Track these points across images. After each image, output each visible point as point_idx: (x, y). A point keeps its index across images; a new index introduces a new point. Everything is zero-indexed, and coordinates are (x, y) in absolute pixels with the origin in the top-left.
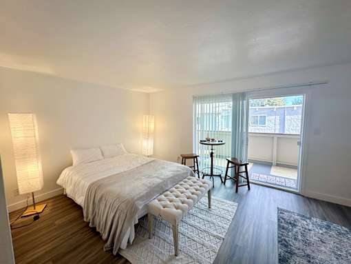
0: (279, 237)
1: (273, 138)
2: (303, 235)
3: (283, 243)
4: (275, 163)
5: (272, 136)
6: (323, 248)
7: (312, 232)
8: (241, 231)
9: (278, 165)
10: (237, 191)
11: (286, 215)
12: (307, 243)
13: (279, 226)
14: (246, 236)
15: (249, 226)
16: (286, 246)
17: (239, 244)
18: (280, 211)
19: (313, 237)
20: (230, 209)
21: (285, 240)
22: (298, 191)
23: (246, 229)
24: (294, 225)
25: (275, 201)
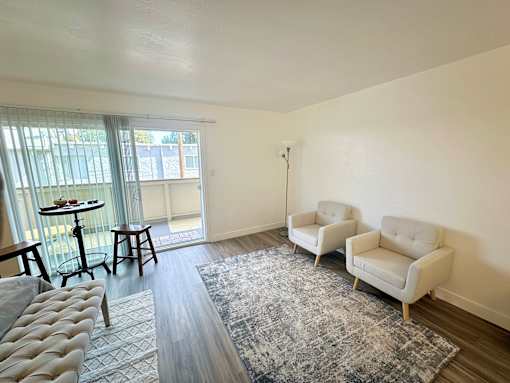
0: (211, 296)
1: (163, 185)
2: (227, 280)
3: (217, 298)
4: (169, 217)
5: (162, 183)
6: (242, 281)
7: (231, 272)
8: (174, 321)
9: (173, 219)
10: (141, 274)
11: (206, 270)
12: (232, 284)
13: (206, 284)
14: (183, 321)
15: (179, 308)
16: (221, 300)
17: (179, 338)
18: (200, 268)
19: (232, 276)
20: (145, 305)
21: (217, 295)
22: (204, 240)
23: (178, 313)
24: (216, 275)
25: (190, 261)
